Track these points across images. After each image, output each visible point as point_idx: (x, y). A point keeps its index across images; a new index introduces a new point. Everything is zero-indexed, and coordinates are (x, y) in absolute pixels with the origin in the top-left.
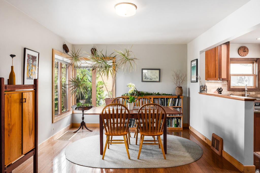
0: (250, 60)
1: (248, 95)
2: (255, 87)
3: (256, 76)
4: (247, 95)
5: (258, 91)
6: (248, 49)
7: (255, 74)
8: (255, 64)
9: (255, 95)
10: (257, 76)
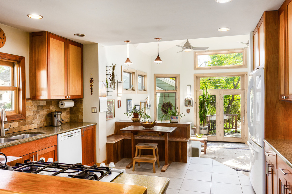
0: (8, 57)
1: (8, 130)
2: (18, 113)
3: (19, 90)
4: (5, 131)
5: (23, 118)
6: (4, 34)
7: (16, 86)
8: (16, 68)
9: (19, 127)
10: (21, 92)
